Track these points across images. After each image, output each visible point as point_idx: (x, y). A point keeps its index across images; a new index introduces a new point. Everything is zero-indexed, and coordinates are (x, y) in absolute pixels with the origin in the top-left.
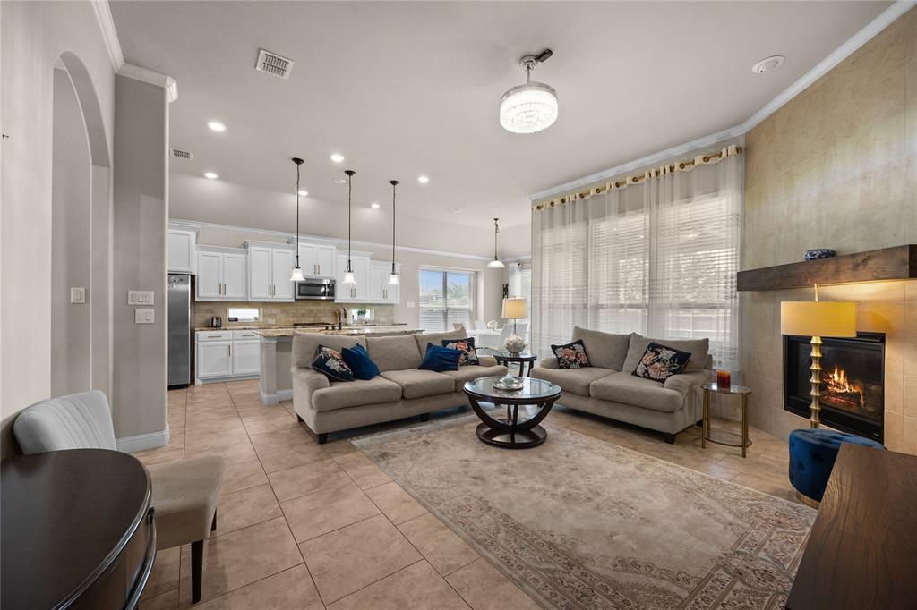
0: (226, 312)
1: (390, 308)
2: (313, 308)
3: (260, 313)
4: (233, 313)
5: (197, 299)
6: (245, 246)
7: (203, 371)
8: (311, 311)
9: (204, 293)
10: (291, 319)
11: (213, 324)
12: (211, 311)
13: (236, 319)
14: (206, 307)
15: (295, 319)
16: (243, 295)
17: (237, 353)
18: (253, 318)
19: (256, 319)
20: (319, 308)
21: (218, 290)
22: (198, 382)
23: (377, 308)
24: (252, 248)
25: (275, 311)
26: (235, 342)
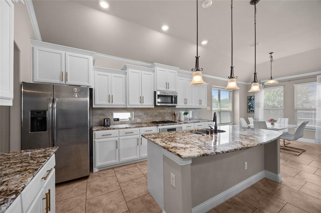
0: (112, 115)
1: (199, 110)
2: (161, 111)
3: (131, 115)
4: (116, 115)
5: (94, 106)
6: (125, 68)
7: (99, 162)
8: (160, 113)
9: (99, 102)
10: (149, 119)
11: (105, 124)
12: (103, 115)
13: (118, 120)
14: (99, 112)
15: (151, 118)
16: (124, 104)
17: (122, 146)
18: (128, 118)
19: (130, 119)
20: (164, 111)
21: (107, 100)
22: (95, 170)
23: (193, 110)
24: (129, 70)
25: (141, 113)
26: (120, 138)
